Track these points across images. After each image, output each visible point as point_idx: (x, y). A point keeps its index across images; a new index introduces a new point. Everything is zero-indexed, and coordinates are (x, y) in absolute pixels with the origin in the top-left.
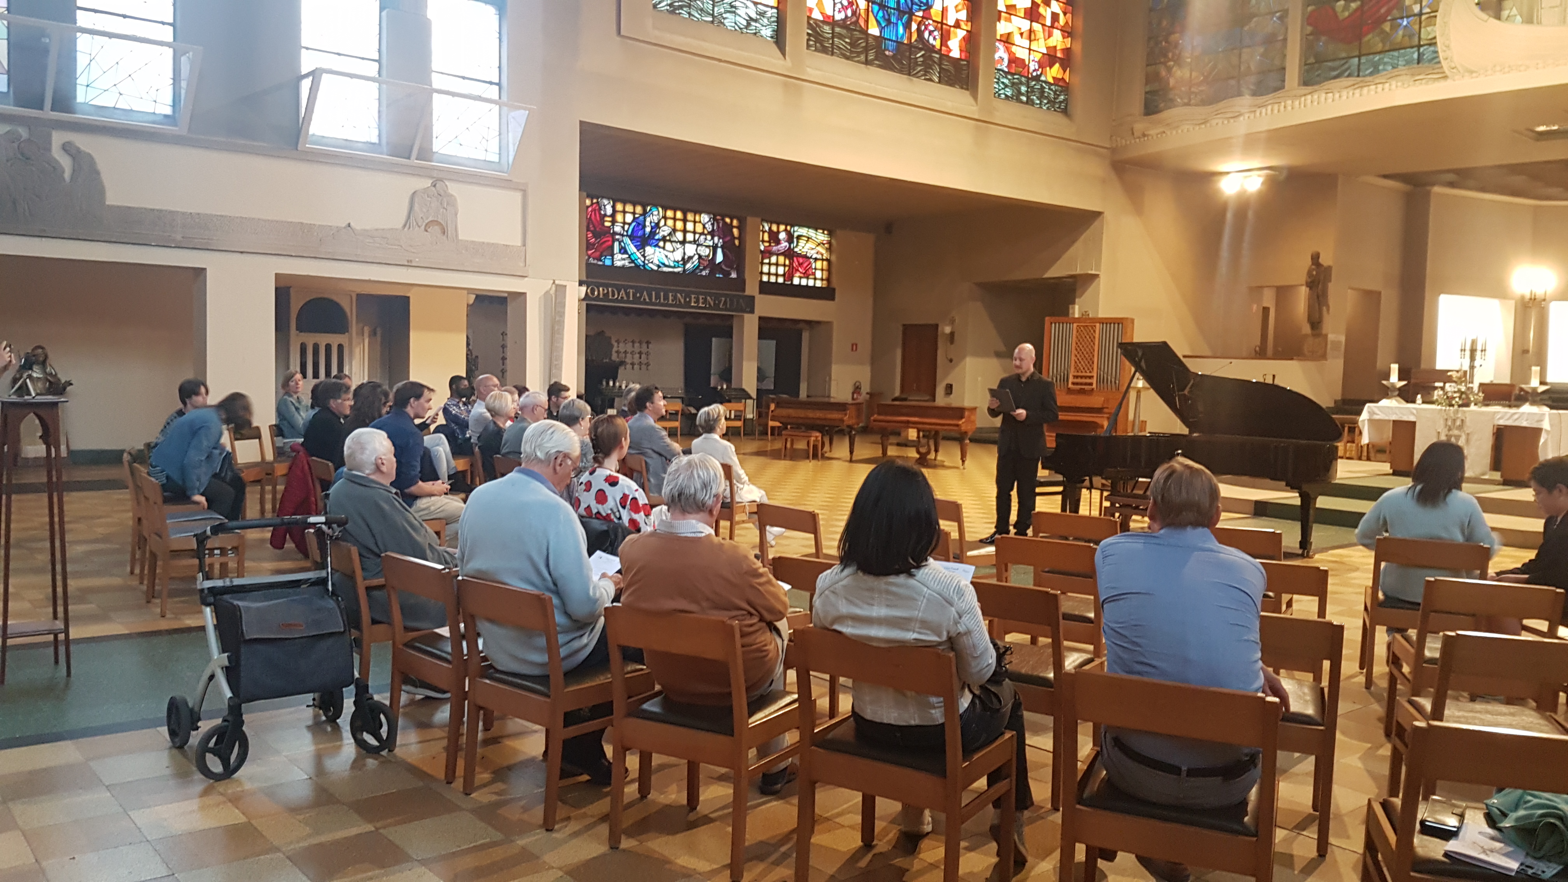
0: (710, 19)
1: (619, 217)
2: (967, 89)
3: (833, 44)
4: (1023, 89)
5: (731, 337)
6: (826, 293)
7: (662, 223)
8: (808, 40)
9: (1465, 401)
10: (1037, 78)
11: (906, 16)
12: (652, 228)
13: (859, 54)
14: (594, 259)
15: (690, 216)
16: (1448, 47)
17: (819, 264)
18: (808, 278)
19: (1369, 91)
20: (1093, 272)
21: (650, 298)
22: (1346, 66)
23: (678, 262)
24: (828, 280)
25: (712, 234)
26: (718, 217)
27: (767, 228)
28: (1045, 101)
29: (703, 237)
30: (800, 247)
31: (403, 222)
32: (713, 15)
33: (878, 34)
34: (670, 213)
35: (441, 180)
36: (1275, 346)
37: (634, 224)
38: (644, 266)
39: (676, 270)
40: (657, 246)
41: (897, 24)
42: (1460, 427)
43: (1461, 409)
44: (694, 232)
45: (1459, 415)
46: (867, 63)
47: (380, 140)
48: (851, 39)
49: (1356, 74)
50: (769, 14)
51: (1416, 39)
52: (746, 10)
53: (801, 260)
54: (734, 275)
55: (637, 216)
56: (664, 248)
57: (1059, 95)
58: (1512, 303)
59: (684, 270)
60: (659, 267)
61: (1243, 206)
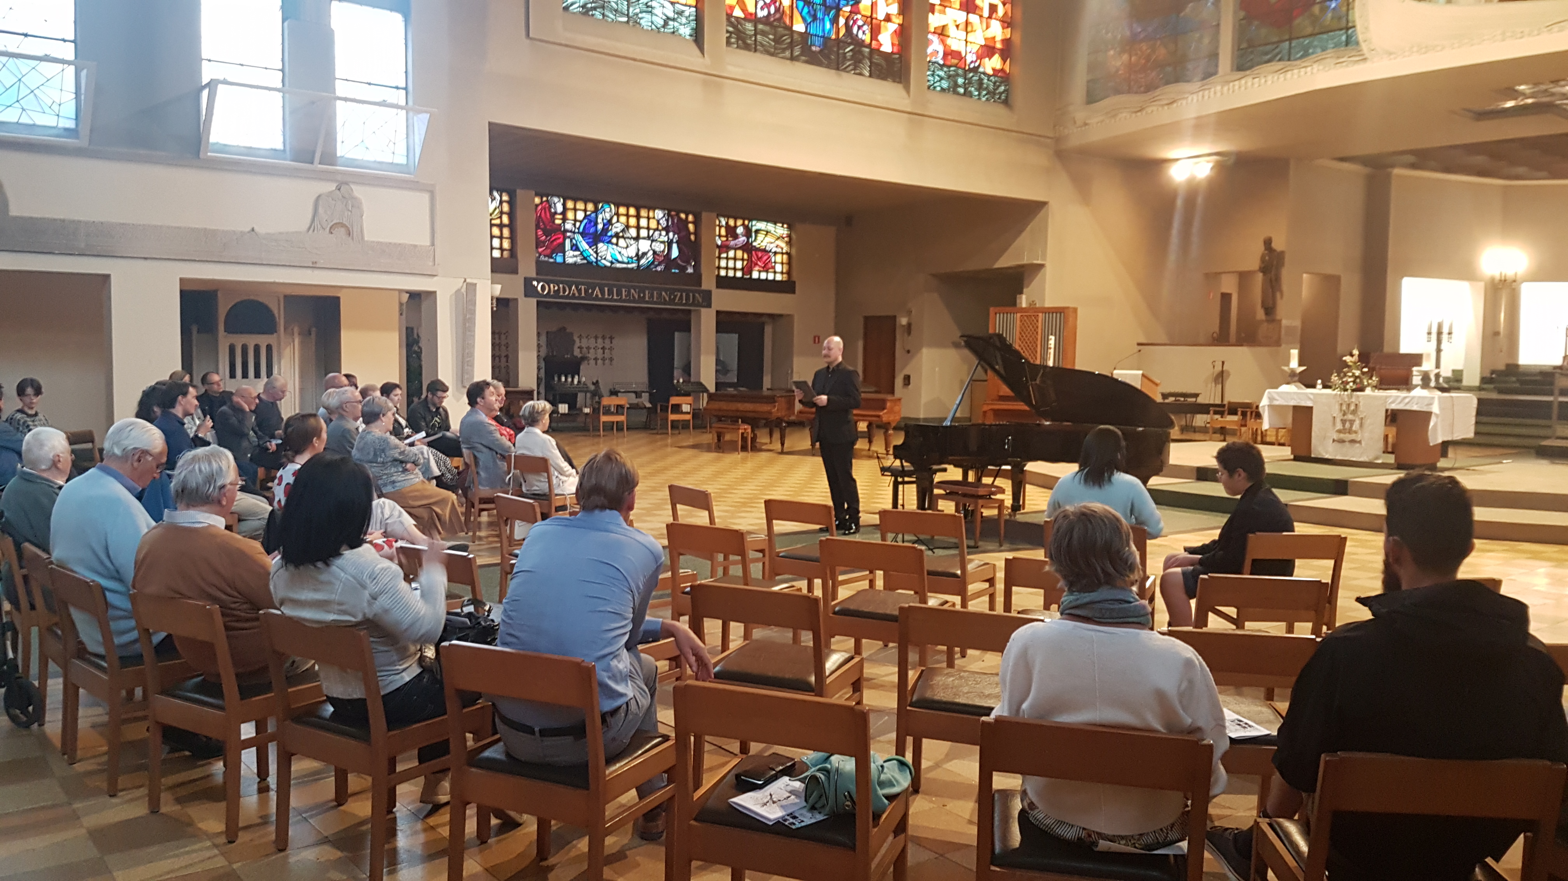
0: (625, 19)
1: (570, 215)
2: (900, 82)
3: (755, 40)
4: (960, 81)
5: (689, 331)
6: (786, 287)
7: (615, 219)
8: (728, 38)
9: (1359, 386)
10: (975, 70)
11: (833, 12)
12: (604, 225)
13: (784, 50)
14: (545, 256)
15: (643, 213)
16: (1366, 28)
17: (779, 258)
18: (767, 272)
19: (1292, 75)
20: (1039, 262)
21: (603, 293)
22: (1277, 51)
23: (632, 258)
24: (789, 273)
25: (667, 229)
26: (673, 213)
27: (724, 223)
28: (985, 92)
29: (657, 233)
30: (758, 241)
31: (308, 225)
32: (628, 15)
33: (802, 29)
34: (622, 210)
35: (347, 183)
36: (1238, 332)
37: (585, 221)
38: (596, 262)
39: (630, 266)
40: (610, 242)
41: (823, 19)
42: (1354, 412)
43: (1355, 393)
44: (648, 228)
45: (1353, 400)
46: (792, 58)
47: (284, 146)
48: (774, 35)
49: (1286, 58)
50: (687, 14)
51: (1344, 21)
52: (663, 10)
53: (760, 254)
54: (690, 270)
55: (588, 213)
56: (617, 244)
57: (999, 86)
58: (1481, 285)
59: (638, 266)
60: (612, 263)
61: (1192, 191)
